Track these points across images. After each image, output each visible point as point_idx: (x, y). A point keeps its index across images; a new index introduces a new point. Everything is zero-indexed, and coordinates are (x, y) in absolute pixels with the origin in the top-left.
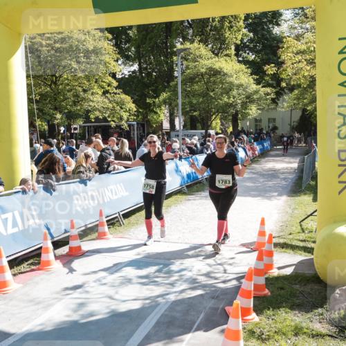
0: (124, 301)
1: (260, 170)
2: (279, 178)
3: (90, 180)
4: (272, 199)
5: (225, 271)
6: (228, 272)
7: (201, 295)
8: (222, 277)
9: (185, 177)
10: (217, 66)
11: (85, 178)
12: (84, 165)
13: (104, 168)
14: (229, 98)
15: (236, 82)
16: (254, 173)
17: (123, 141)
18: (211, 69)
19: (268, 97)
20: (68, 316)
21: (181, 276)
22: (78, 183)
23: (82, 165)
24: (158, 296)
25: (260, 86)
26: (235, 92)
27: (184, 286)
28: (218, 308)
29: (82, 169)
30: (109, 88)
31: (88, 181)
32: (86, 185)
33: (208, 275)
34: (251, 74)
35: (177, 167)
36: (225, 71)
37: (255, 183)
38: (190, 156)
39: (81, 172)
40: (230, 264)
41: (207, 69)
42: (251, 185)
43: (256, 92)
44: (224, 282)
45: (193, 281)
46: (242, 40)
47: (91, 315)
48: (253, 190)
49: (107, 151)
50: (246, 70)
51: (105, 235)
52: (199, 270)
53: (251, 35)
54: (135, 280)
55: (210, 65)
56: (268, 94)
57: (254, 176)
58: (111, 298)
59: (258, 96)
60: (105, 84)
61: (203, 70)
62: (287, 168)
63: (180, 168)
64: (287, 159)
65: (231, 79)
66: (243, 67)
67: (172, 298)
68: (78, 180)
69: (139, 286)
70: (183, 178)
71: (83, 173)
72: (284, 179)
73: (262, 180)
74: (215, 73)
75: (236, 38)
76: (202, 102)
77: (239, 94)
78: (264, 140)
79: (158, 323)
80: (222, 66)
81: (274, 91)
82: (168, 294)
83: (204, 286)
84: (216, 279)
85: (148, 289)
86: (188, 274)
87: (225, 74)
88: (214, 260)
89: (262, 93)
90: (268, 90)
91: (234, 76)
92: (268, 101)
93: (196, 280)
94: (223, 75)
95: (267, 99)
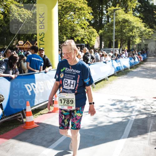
0: (113, 118)
5: (152, 108)
6: (153, 108)
9: (116, 68)
10: (127, 18)
14: (132, 33)
15: (136, 26)
16: (144, 69)
17: (91, 51)
18: (124, 19)
19: (150, 33)
20: (92, 123)
21: (133, 109)
24: (127, 117)
25: (146, 28)
26: (135, 30)
27: (137, 113)
30: (84, 26)
33: (144, 109)
34: (143, 22)
35: (113, 64)
36: (131, 21)
37: (146, 72)
40: (153, 105)
41: (122, 19)
42: (145, 73)
43: (145, 31)
44: (153, 112)
45: (139, 111)
46: (136, 7)
47: (102, 123)
48: (147, 76)
50: (140, 20)
52: (140, 107)
53: (140, 4)
54: (113, 110)
55: (124, 18)
56: (149, 32)
57: (144, 70)
58: (107, 116)
59: (146, 32)
60: (82, 24)
61: (120, 20)
65: (133, 24)
66: (139, 19)
67: (134, 117)
69: (117, 112)
73: (149, 72)
74: (125, 21)
75: (133, 5)
76: (120, 34)
79: (133, 127)
80: (129, 18)
82: (131, 116)
83: (146, 114)
85: (122, 114)
86: (136, 109)
88: (145, 103)
89: (147, 31)
90: (150, 30)
91: (135, 23)
92: (150, 35)
93: (140, 111)
94: (130, 22)
95: (149, 34)
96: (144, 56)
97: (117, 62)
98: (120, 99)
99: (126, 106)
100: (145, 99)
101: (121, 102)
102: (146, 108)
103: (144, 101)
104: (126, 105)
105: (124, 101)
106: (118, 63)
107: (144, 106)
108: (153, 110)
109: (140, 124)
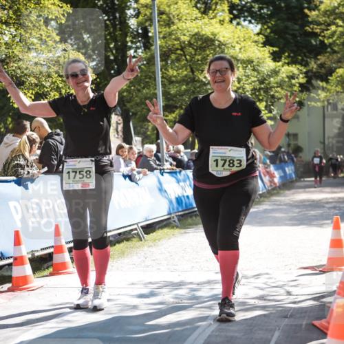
1: (288, 202)
2: (324, 207)
3: (32, 180)
4: (325, 226)
5: (289, 293)
6: (293, 293)
7: (264, 315)
8: (287, 299)
9: (174, 201)
11: (25, 176)
12: (27, 154)
13: (53, 165)
15: (241, 56)
18: (197, 36)
19: (293, 81)
22: (13, 184)
23: (23, 156)
25: (280, 63)
28: (301, 325)
29: (22, 162)
31: (29, 183)
32: (26, 188)
33: (262, 298)
34: (265, 44)
35: (160, 183)
36: (221, 39)
38: (178, 170)
39: (20, 166)
40: (295, 286)
41: (191, 36)
43: (275, 73)
44: (294, 303)
49: (56, 137)
50: (256, 38)
51: (65, 268)
52: (246, 294)
55: (196, 30)
56: (292, 77)
59: (279, 78)
61: (185, 39)
62: (332, 198)
63: (165, 186)
64: (328, 189)
65: (232, 52)
68: (14, 178)
70: (171, 202)
71: (23, 169)
72: (334, 208)
73: (297, 210)
74: (205, 43)
76: (186, 91)
77: (248, 76)
78: (286, 162)
80: (216, 31)
81: (305, 70)
83: (263, 308)
84: (278, 301)
87: (221, 44)
88: (265, 283)
89: (284, 75)
90: (294, 69)
91: (238, 47)
92: (295, 88)
93: (245, 302)
94: (219, 46)
95: (292, 86)
96: (284, 172)
97: (178, 181)
98: (176, 280)
99: (194, 295)
100: (267, 274)
101: (180, 285)
102: (268, 295)
103: (263, 279)
104: (195, 293)
105: (191, 283)
106: (182, 184)
107: (262, 289)
108: (291, 298)
109: (236, 334)
